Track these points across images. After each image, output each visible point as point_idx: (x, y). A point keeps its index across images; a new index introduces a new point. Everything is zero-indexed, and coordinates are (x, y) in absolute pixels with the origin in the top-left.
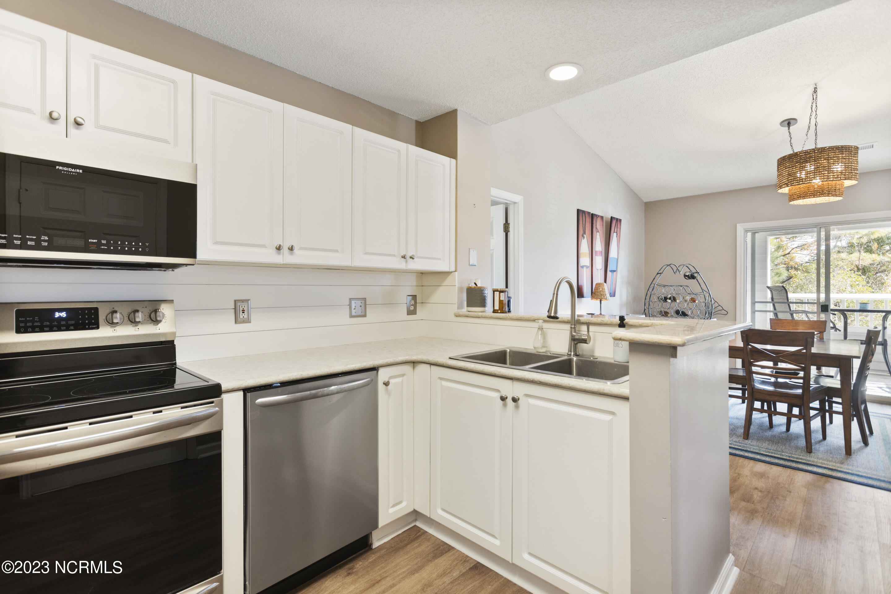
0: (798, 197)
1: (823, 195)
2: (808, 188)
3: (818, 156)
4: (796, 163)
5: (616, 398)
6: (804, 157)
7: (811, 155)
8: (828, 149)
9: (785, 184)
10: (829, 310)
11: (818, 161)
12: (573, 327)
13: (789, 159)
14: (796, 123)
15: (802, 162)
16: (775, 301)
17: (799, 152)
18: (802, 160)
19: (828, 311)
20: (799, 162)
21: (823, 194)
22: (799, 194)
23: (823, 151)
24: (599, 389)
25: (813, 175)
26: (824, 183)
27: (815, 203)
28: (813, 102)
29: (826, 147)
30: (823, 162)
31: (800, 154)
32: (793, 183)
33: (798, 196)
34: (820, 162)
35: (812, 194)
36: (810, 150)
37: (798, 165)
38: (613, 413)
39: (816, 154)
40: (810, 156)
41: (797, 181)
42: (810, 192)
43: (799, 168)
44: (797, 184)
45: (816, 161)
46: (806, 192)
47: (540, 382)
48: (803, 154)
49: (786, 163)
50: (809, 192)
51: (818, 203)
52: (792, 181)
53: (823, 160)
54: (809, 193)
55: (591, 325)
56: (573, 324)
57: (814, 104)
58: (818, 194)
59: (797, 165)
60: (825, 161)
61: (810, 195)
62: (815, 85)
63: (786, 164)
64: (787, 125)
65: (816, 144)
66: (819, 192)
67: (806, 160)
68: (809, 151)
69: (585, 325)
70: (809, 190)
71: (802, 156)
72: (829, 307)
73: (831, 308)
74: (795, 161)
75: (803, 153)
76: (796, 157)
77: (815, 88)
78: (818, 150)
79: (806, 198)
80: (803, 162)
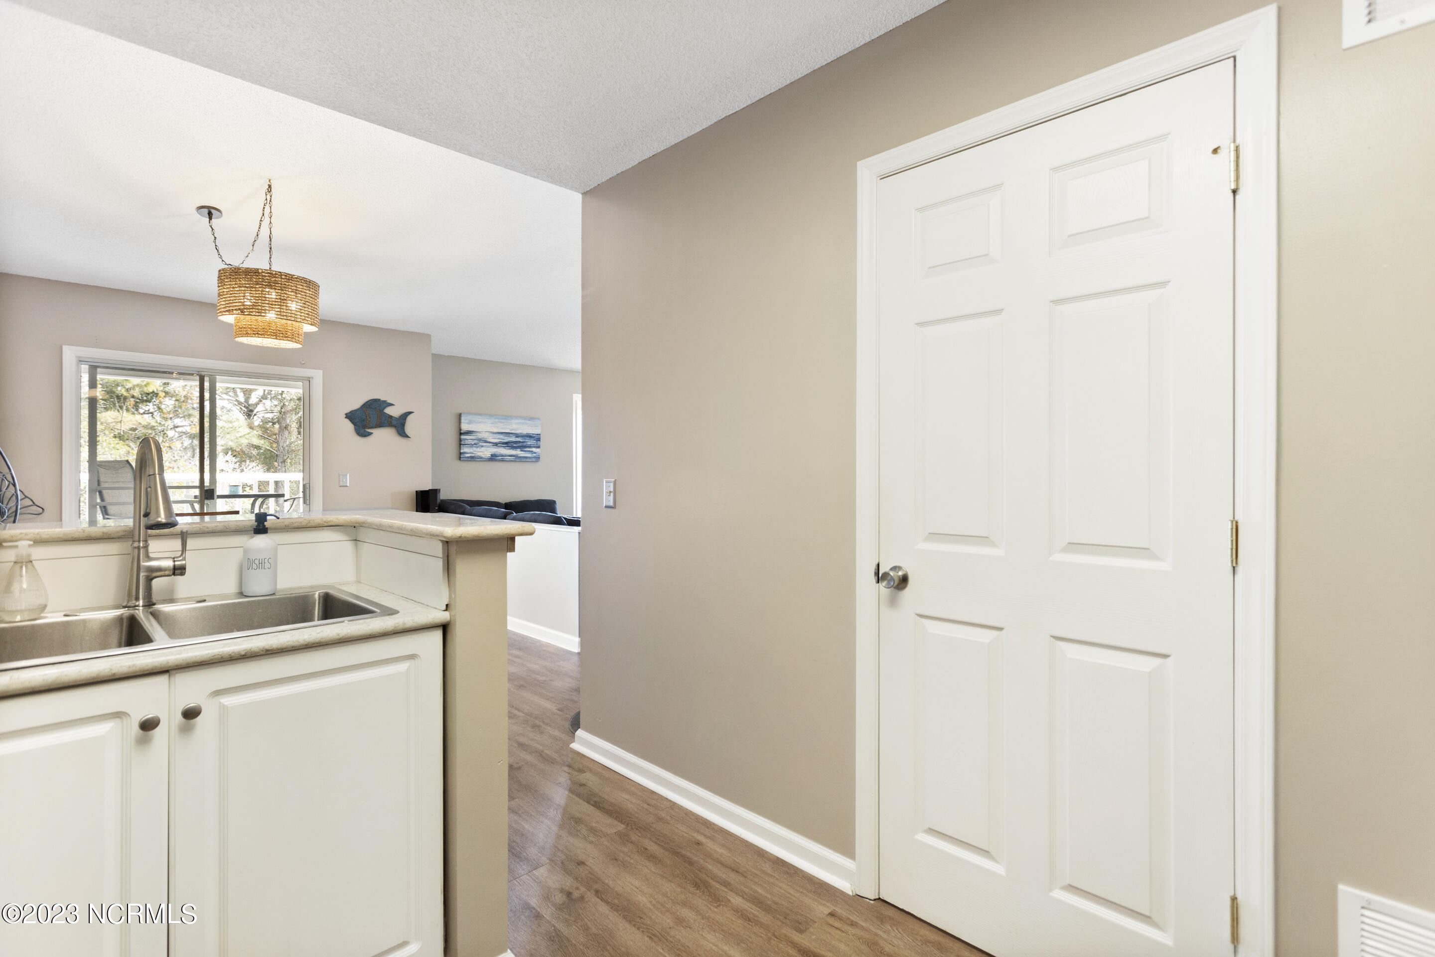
0: (254, 333)
1: (286, 339)
2: (269, 324)
3: (285, 284)
4: (257, 284)
5: (417, 632)
6: (267, 279)
7: (277, 279)
8: (296, 278)
9: (239, 309)
10: (215, 497)
11: (286, 291)
12: (141, 545)
13: (246, 275)
14: (221, 216)
15: (265, 285)
16: (103, 485)
17: (261, 269)
18: (265, 282)
19: (213, 499)
20: (260, 284)
21: (287, 337)
22: (256, 329)
23: (292, 280)
24: (397, 625)
25: (278, 308)
26: (288, 323)
27: (261, 345)
28: (267, 203)
29: (294, 276)
30: (290, 293)
31: (263, 273)
32: (252, 312)
33: (254, 331)
34: (287, 292)
35: (274, 333)
36: (276, 272)
37: (260, 287)
38: (413, 657)
39: (283, 280)
40: (275, 280)
41: (257, 311)
42: (272, 330)
43: (260, 292)
44: (257, 314)
45: (283, 290)
46: (266, 329)
47: (267, 650)
48: (267, 275)
49: (240, 278)
50: (270, 329)
51: (265, 346)
52: (251, 309)
53: (291, 292)
54: (270, 331)
55: (190, 537)
56: (141, 539)
57: (267, 207)
58: (281, 335)
59: (257, 286)
60: (292, 294)
61: (272, 335)
62: (268, 180)
63: (240, 281)
64: (208, 215)
65: (270, 264)
66: (282, 334)
67: (271, 285)
68: (274, 273)
69: (176, 538)
70: (270, 326)
71: (265, 276)
72: (215, 493)
73: (217, 494)
74: (254, 280)
75: (267, 273)
76: (257, 276)
77: (270, 186)
78: (286, 276)
79: (266, 336)
80: (267, 285)
